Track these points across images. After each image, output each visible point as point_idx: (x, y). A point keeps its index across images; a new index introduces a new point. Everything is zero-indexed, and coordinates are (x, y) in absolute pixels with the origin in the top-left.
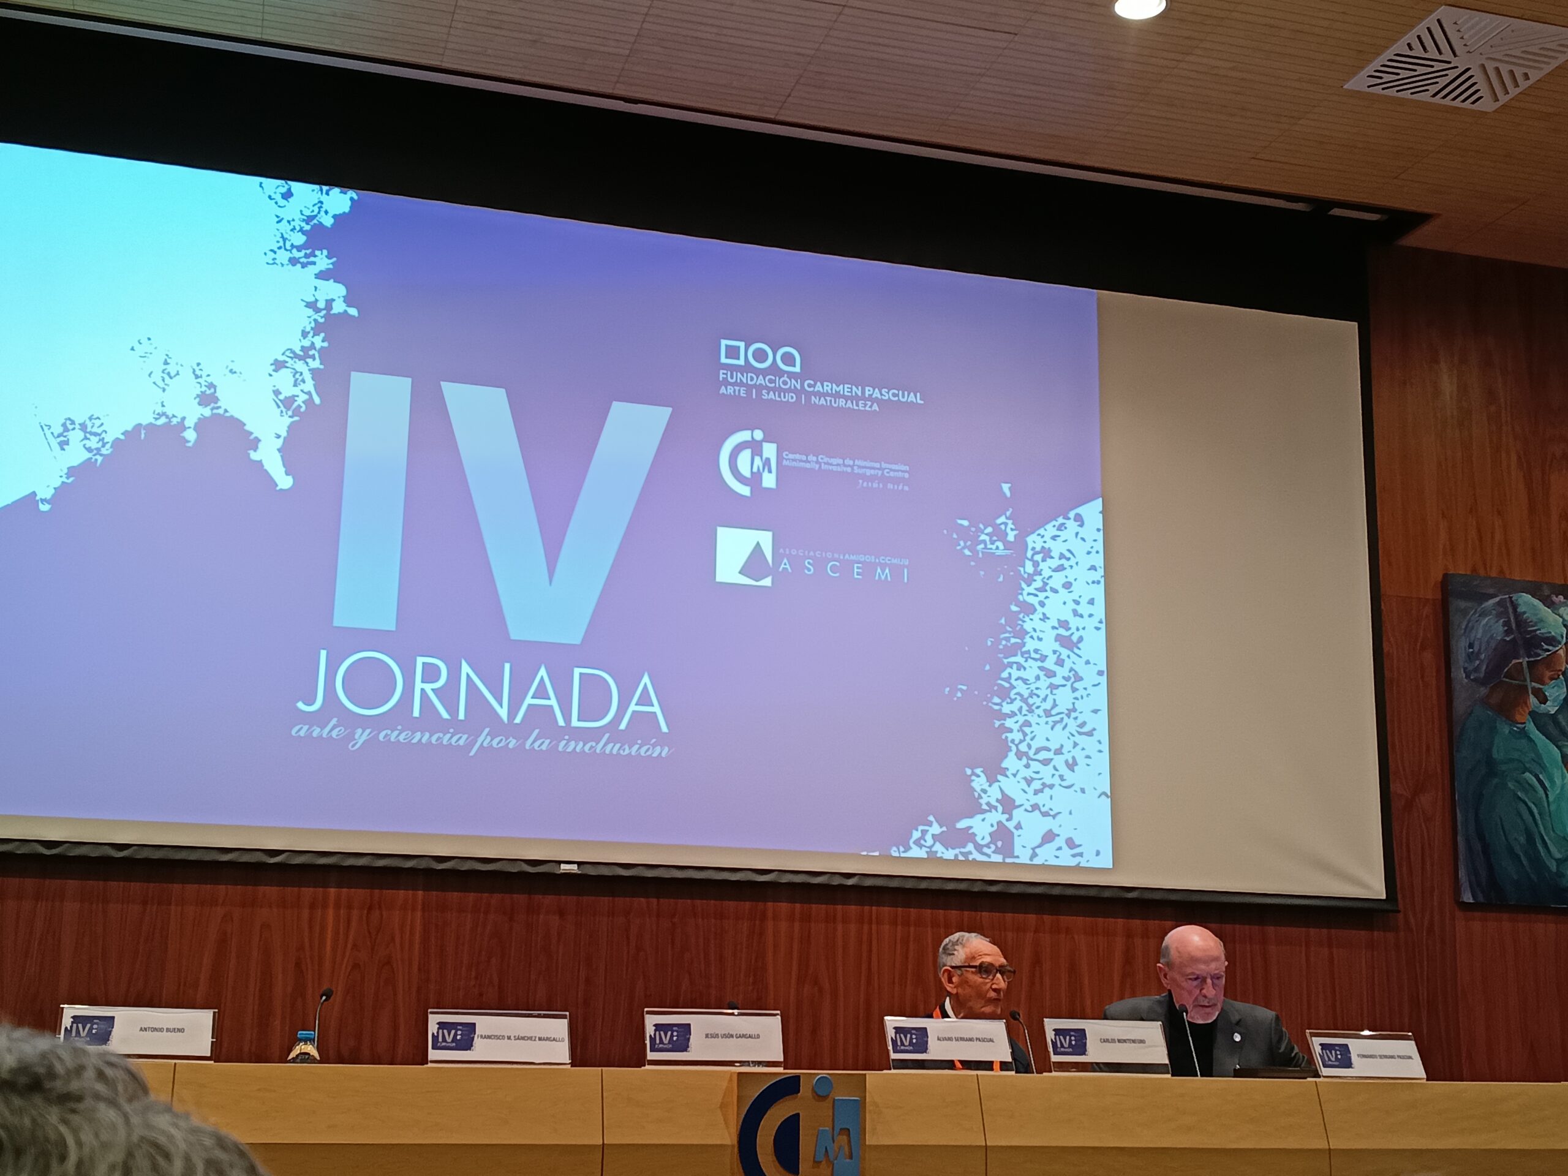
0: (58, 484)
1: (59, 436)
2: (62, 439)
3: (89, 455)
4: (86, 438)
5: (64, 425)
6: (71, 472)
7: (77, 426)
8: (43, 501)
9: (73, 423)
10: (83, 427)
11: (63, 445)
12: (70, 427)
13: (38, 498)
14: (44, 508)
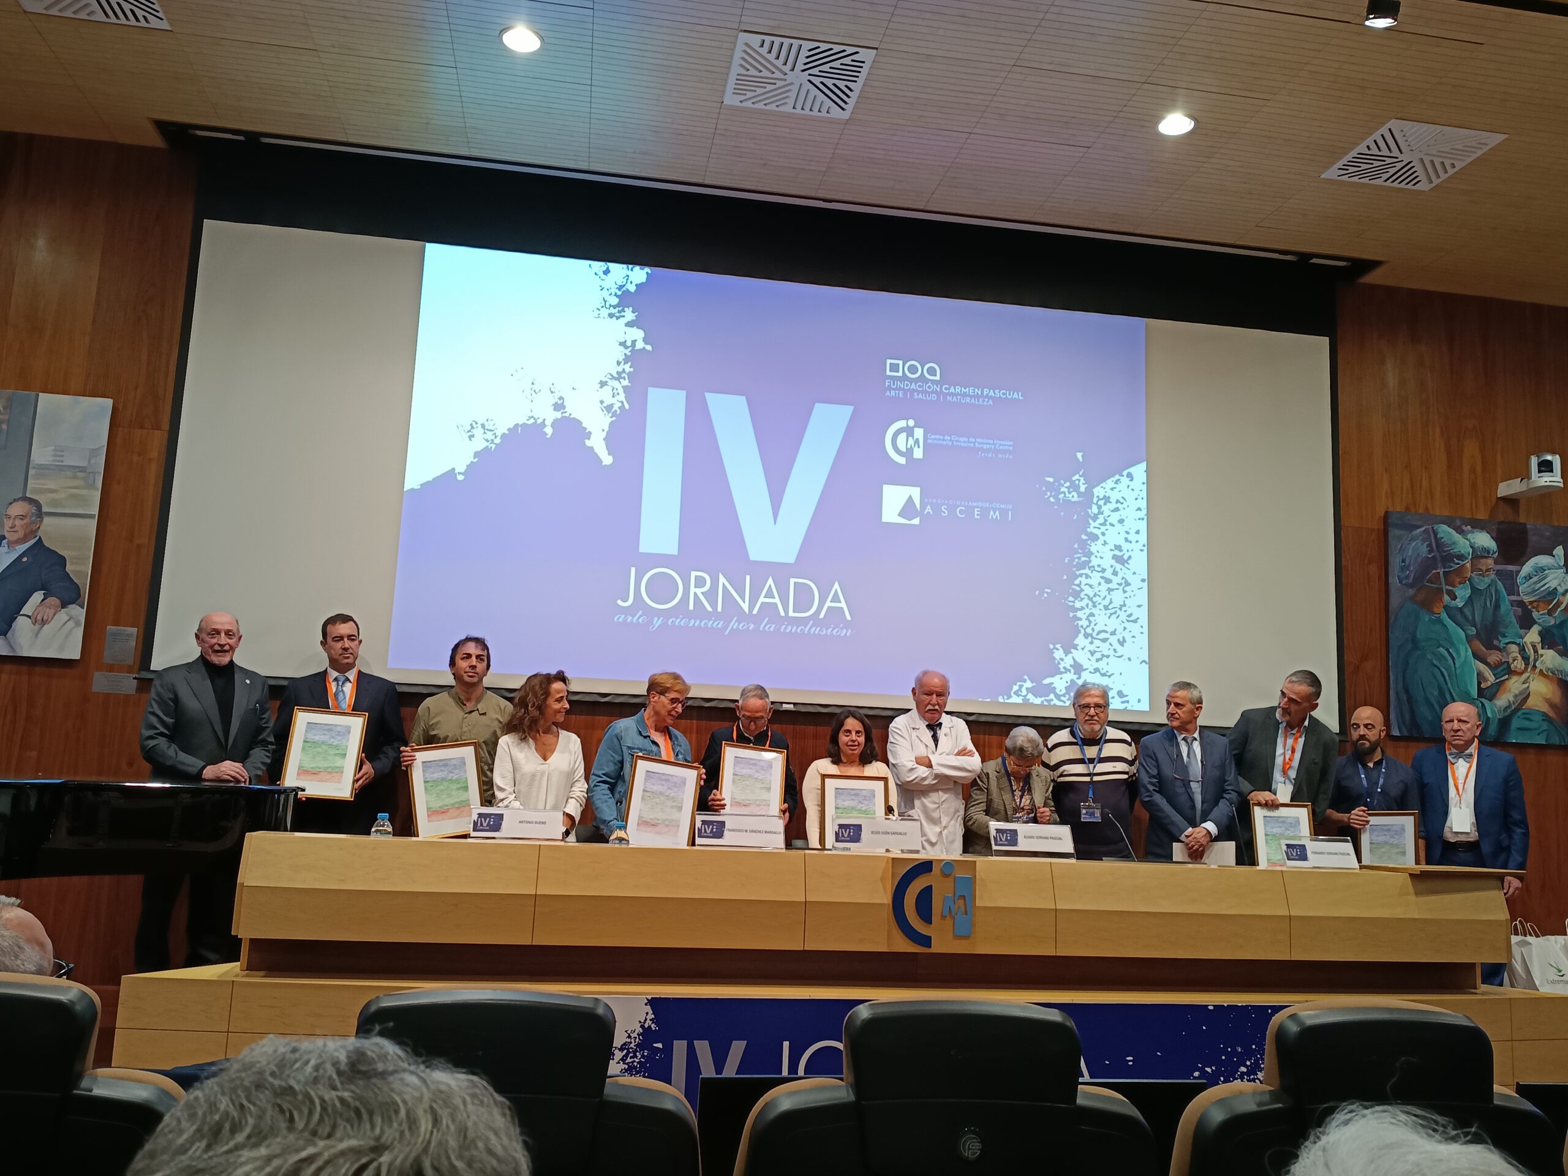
0: (469, 463)
1: (468, 432)
2: (470, 434)
3: (488, 444)
4: (485, 433)
5: (471, 425)
6: (476, 454)
7: (479, 426)
8: (459, 473)
9: (477, 423)
10: (483, 426)
11: (471, 437)
12: (475, 426)
13: (456, 472)
14: (460, 478)
